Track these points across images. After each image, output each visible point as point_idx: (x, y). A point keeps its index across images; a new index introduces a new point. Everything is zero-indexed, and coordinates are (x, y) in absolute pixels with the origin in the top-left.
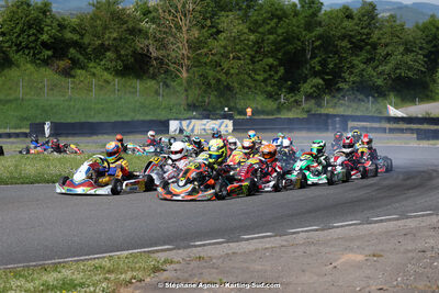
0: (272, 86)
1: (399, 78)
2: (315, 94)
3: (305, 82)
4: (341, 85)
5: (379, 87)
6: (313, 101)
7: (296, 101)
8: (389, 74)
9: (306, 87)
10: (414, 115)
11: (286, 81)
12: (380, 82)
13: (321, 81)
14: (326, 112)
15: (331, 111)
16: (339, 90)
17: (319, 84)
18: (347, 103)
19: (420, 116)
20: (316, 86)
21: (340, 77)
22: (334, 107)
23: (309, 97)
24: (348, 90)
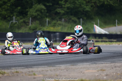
0: (6, 10)
1: (103, 5)
2: (39, 17)
3: (31, 7)
4: (59, 10)
5: (87, 12)
6: (38, 22)
7: (24, 22)
8: (95, 3)
9: (32, 12)
10: (114, 33)
11: (17, 7)
12: (88, 8)
13: (43, 7)
14: (48, 30)
15: (52, 29)
16: (57, 14)
17: (42, 9)
18: (64, 23)
19: (119, 33)
20: (40, 11)
21: (58, 4)
22: (54, 26)
23: (34, 18)
24: (64, 14)
